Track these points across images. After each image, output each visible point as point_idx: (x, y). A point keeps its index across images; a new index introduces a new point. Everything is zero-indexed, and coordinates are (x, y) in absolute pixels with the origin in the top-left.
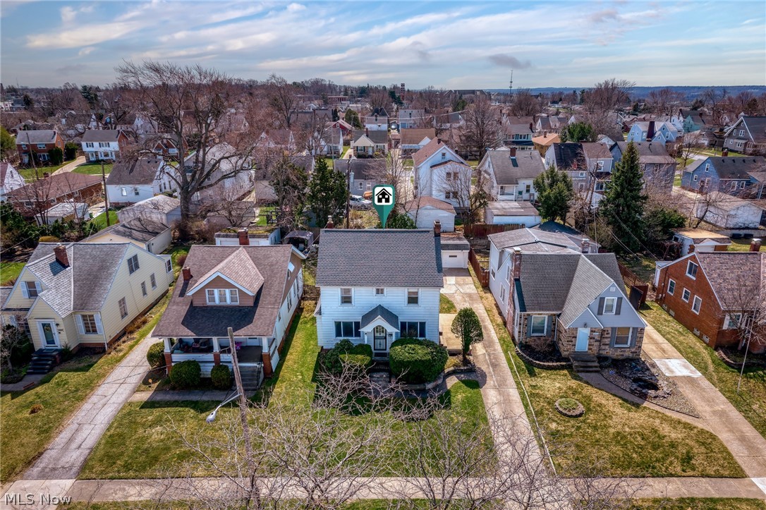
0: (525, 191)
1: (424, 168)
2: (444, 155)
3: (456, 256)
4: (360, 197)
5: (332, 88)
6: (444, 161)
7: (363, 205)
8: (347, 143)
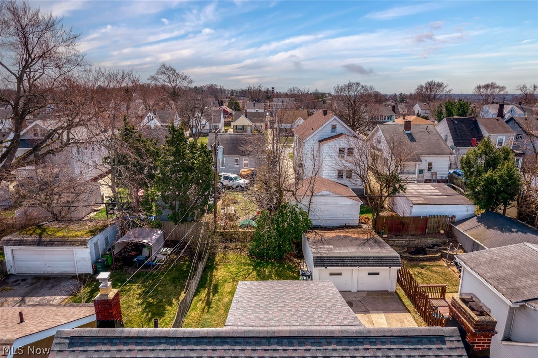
0: (426, 170)
1: (310, 143)
2: (334, 127)
3: (378, 274)
4: (236, 175)
5: (222, 91)
6: (334, 134)
7: (239, 186)
8: (228, 124)
